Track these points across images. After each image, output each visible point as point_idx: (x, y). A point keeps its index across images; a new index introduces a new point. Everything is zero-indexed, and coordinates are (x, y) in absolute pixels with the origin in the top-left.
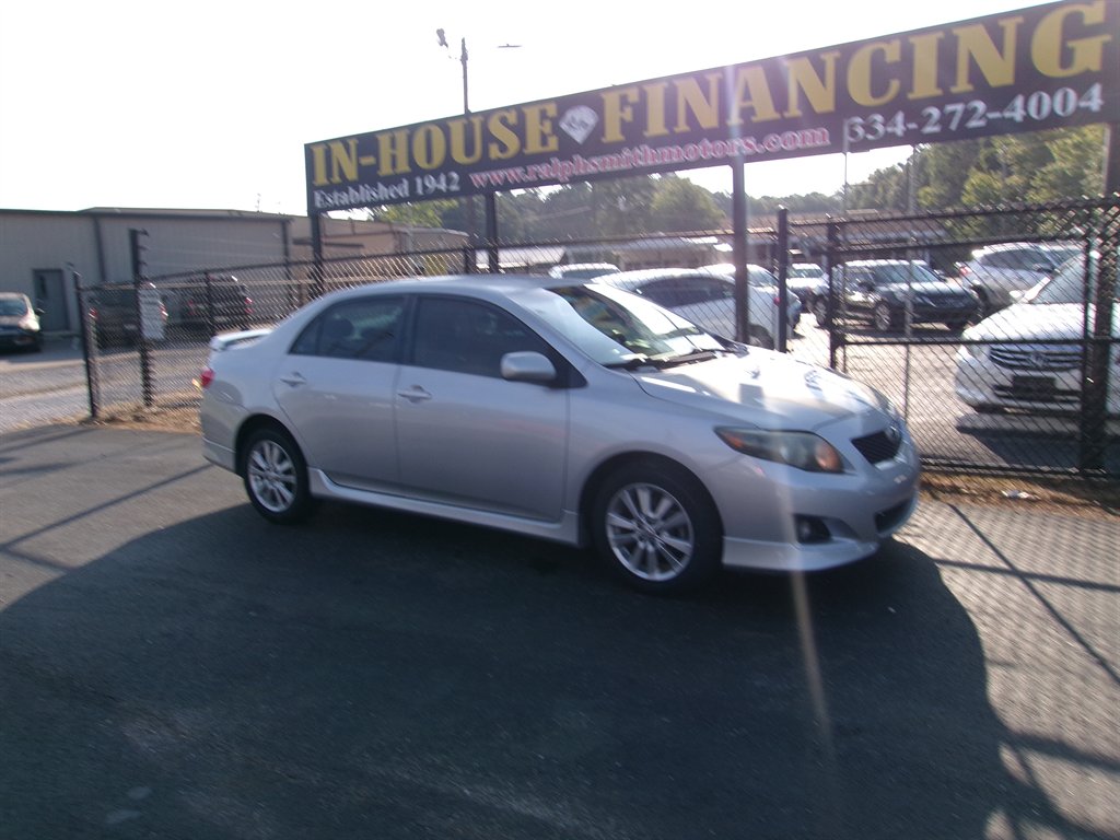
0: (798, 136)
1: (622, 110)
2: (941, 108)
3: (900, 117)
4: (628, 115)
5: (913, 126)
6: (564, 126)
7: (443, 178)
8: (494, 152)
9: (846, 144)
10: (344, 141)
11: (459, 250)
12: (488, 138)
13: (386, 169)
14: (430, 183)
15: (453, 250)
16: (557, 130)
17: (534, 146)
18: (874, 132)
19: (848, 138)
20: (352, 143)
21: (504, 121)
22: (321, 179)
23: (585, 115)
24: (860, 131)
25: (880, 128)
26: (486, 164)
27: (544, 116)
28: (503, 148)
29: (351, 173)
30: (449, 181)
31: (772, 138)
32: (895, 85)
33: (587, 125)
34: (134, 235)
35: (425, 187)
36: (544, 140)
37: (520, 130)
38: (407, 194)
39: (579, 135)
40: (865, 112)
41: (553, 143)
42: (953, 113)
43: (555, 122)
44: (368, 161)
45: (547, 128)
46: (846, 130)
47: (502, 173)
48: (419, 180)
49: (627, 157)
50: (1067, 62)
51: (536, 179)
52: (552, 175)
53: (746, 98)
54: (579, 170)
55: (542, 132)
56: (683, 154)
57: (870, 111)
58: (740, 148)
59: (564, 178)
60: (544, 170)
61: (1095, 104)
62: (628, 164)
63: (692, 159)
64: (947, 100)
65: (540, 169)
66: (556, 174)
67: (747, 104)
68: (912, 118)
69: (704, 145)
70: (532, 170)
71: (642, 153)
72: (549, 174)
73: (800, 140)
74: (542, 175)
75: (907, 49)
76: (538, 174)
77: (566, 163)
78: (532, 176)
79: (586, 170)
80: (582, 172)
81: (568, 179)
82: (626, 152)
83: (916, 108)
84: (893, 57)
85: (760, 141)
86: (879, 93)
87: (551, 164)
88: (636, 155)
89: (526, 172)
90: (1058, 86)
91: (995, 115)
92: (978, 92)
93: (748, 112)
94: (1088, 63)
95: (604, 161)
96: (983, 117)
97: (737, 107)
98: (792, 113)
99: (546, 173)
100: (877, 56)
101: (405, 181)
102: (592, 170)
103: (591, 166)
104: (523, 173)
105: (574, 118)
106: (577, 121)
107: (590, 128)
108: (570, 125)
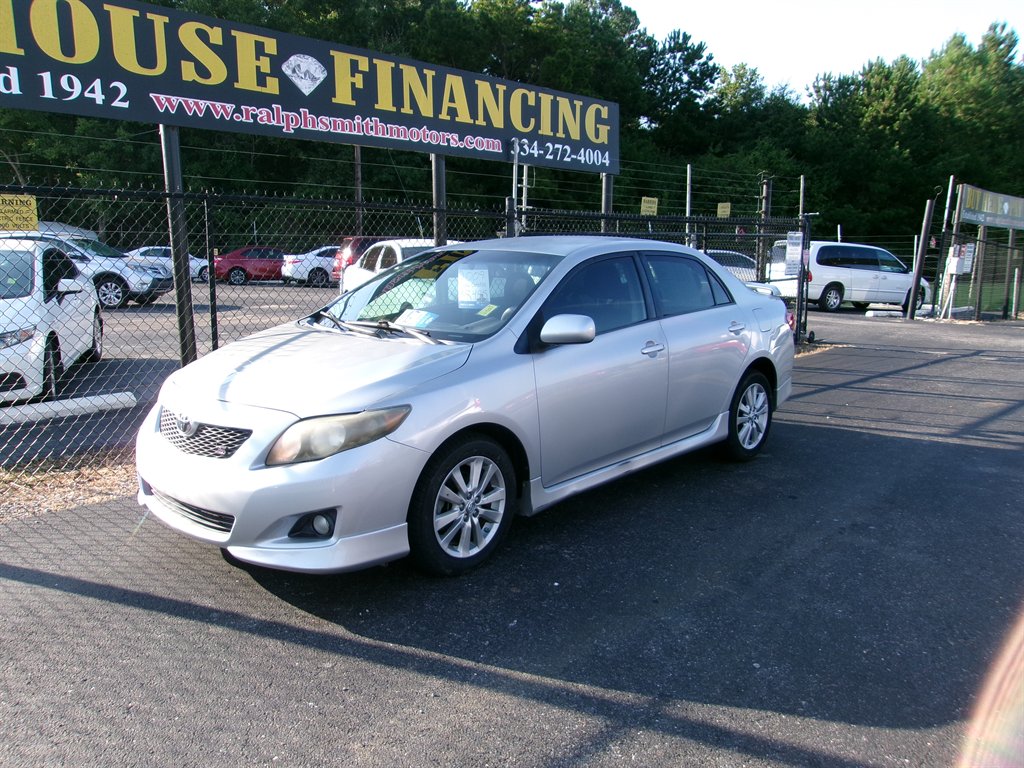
0: (484, 141)
1: (353, 76)
2: (553, 145)
3: (536, 144)
5: (542, 152)
7: (98, 83)
8: (188, 72)
12: (178, 51)
14: (71, 86)
16: (277, 71)
17: (248, 81)
18: (524, 150)
21: (202, 35)
23: (312, 67)
24: (518, 147)
25: (527, 150)
26: (175, 85)
27: (260, 49)
28: (203, 71)
30: (110, 92)
31: (469, 137)
32: (533, 122)
33: (316, 79)
35: (60, 92)
36: (261, 79)
37: (227, 55)
38: (18, 91)
39: (307, 87)
41: (273, 86)
42: (558, 149)
43: (276, 62)
45: (265, 65)
47: (203, 104)
48: (47, 77)
49: (358, 124)
50: (597, 136)
51: (252, 121)
52: (274, 123)
53: (452, 99)
54: (306, 125)
55: (258, 68)
56: (408, 134)
57: (521, 135)
58: (448, 140)
59: (288, 129)
60: (263, 114)
61: (607, 162)
62: (359, 131)
63: (415, 140)
64: (554, 140)
65: (257, 112)
66: (278, 122)
67: (452, 105)
68: (541, 146)
69: (424, 131)
70: (247, 110)
71: (373, 124)
72: (269, 120)
73: (485, 144)
74: (261, 119)
75: (538, 100)
76: (255, 117)
77: (292, 114)
78: (247, 118)
79: (314, 126)
80: (310, 128)
81: (293, 131)
82: (358, 119)
83: (543, 141)
84: (532, 102)
85: (461, 139)
86: (526, 124)
87: (272, 110)
88: (367, 124)
89: (238, 110)
90: (594, 147)
91: (573, 156)
92: (567, 140)
93: (453, 112)
94: (604, 138)
95: (335, 122)
96: (569, 157)
97: (446, 104)
98: (481, 122)
99: (265, 118)
100: (524, 98)
101: (14, 71)
102: (321, 128)
103: (320, 125)
104: (235, 111)
105: (299, 66)
106: (303, 69)
107: (318, 83)
108: (294, 71)
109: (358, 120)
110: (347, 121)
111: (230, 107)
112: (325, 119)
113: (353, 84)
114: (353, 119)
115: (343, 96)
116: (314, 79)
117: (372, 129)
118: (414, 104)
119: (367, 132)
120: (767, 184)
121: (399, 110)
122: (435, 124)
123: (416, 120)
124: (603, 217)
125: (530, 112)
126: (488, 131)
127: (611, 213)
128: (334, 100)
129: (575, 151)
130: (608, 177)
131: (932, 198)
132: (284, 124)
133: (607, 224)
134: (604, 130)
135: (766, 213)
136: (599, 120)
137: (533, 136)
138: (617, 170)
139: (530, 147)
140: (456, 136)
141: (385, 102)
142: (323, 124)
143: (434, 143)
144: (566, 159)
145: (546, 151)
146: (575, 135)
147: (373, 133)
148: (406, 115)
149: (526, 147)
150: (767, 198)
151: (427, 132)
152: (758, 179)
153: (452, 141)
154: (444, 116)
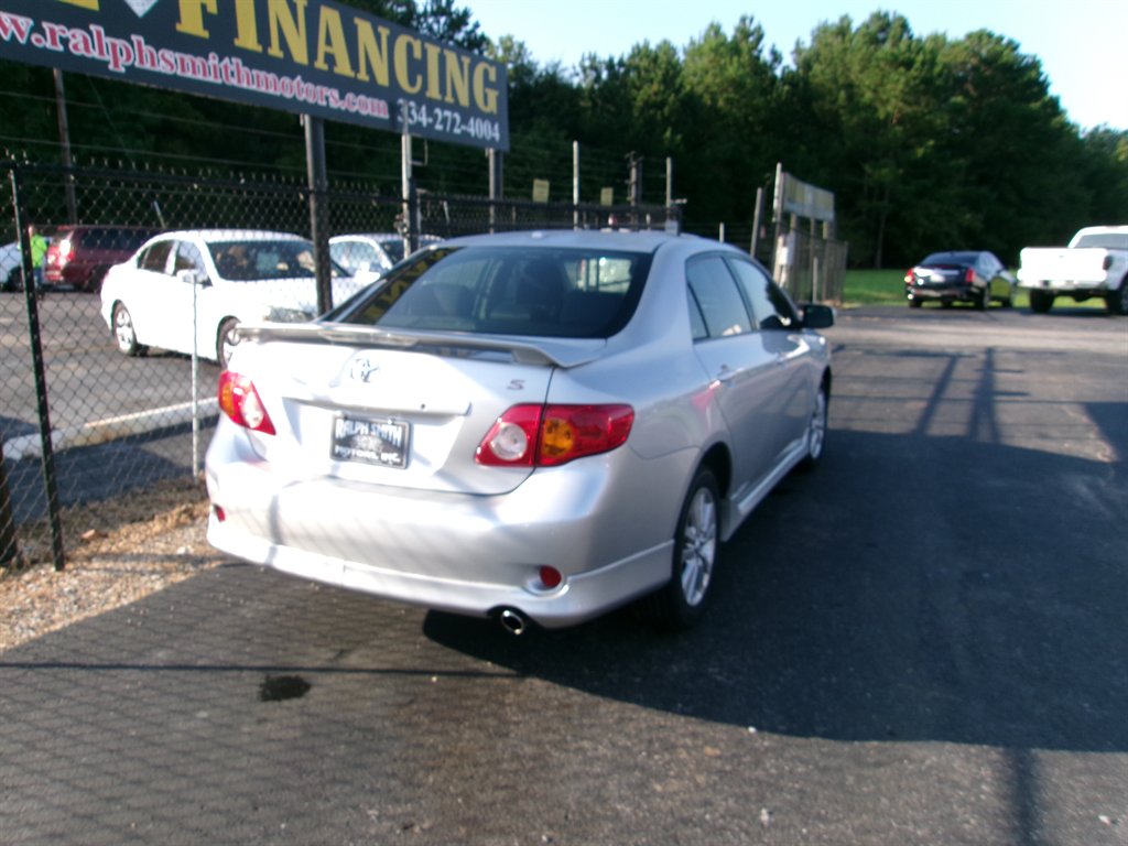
0: (368, 102)
2: (442, 111)
3: (424, 110)
4: (212, 5)
5: (431, 120)
9: (398, 123)
19: (399, 117)
24: (406, 114)
39: (139, 3)
42: (447, 117)
50: (486, 102)
51: (60, 48)
52: (95, 54)
53: (329, 42)
54: (141, 61)
56: (279, 85)
57: (409, 97)
58: (327, 99)
59: (116, 64)
60: (76, 37)
61: (497, 136)
62: (216, 77)
63: (288, 95)
64: (444, 106)
65: (69, 34)
66: (101, 52)
67: (329, 50)
68: (430, 113)
69: (298, 84)
70: (53, 32)
71: (232, 68)
72: (87, 49)
73: (370, 106)
74: (75, 47)
75: (424, 52)
76: (65, 42)
77: (120, 43)
78: (54, 42)
79: (153, 64)
80: (148, 66)
81: (123, 70)
82: (214, 58)
83: (431, 105)
84: (417, 54)
85: (342, 97)
86: (412, 82)
87: (90, 33)
88: (226, 67)
89: (37, 29)
90: (484, 116)
91: (464, 127)
92: (455, 107)
93: (330, 59)
94: (492, 107)
95: (182, 61)
96: (459, 127)
97: (322, 48)
98: (363, 76)
99: (81, 46)
100: (410, 48)
102: (162, 68)
103: (162, 62)
104: (33, 30)
109: (213, 60)
110: (199, 61)
111: (25, 23)
112: (169, 55)
113: (204, 7)
114: (207, 58)
115: (191, 23)
117: (233, 75)
118: (284, 45)
119: (227, 79)
120: (637, 167)
121: (265, 50)
122: (310, 74)
123: (285, 67)
124: (494, 203)
125: (417, 67)
126: (371, 89)
127: (501, 199)
128: (179, 28)
129: (465, 121)
130: (497, 154)
131: (763, 187)
132: (109, 58)
133: (497, 212)
134: (493, 95)
135: (636, 200)
136: (487, 83)
137: (421, 99)
138: (506, 147)
139: (418, 111)
140: (336, 93)
141: (247, 38)
142: (167, 62)
143: (311, 100)
144: (457, 131)
145: (435, 118)
146: (464, 101)
147: (234, 82)
148: (274, 59)
149: (414, 112)
150: (637, 183)
151: (302, 85)
152: (628, 161)
153: (331, 100)
154: (321, 64)
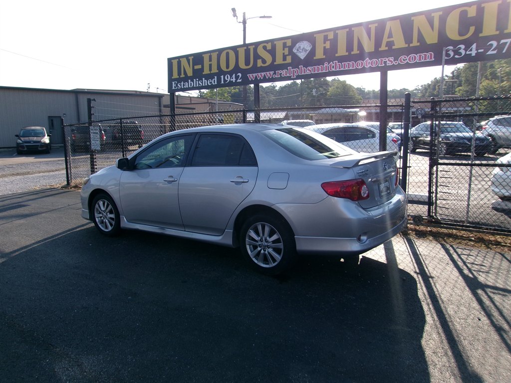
0: (417, 56)
1: (325, 43)
2: (498, 42)
3: (474, 46)
4: (328, 45)
5: (481, 51)
6: (295, 51)
7: (234, 75)
8: (260, 63)
9: (443, 61)
10: (187, 57)
11: (241, 111)
12: (257, 57)
13: (206, 71)
14: (228, 78)
15: (237, 111)
16: (291, 52)
17: (279, 60)
18: (460, 54)
19: (444, 58)
20: (191, 58)
21: (265, 48)
22: (175, 76)
23: (306, 46)
24: (452, 54)
25: (463, 52)
26: (255, 69)
27: (285, 45)
28: (264, 61)
29: (190, 73)
30: (237, 78)
31: (403, 57)
32: (472, 29)
33: (307, 50)
34: (89, 101)
35: (225, 81)
36: (284, 58)
37: (272, 52)
38: (216, 83)
39: (302, 56)
40: (455, 43)
41: (289, 60)
42: (505, 44)
43: (291, 48)
44: (198, 67)
45: (286, 51)
46: (444, 53)
47: (263, 74)
48: (222, 77)
49: (326, 66)
52: (288, 75)
53: (390, 36)
54: (301, 73)
55: (284, 53)
56: (355, 65)
57: (457, 43)
58: (385, 63)
60: (284, 72)
62: (326, 70)
63: (360, 68)
64: (500, 37)
65: (282, 72)
66: (290, 74)
67: (390, 39)
68: (482, 46)
69: (366, 61)
70: (278, 73)
71: (333, 65)
72: (286, 74)
73: (417, 58)
74: (283, 75)
75: (480, 10)
76: (280, 74)
77: (295, 70)
78: (278, 76)
79: (304, 73)
81: (295, 77)
83: (485, 41)
84: (473, 14)
85: (396, 59)
86: (464, 33)
87: (287, 70)
88: (331, 65)
89: (275, 73)
93: (390, 43)
95: (314, 68)
97: (385, 40)
98: (415, 44)
100: (463, 14)
101: (216, 77)
102: (308, 73)
103: (308, 71)
104: (274, 74)
105: (300, 47)
106: (301, 48)
107: (308, 52)
108: (298, 50)
109: (326, 64)
110: (320, 67)
111: (272, 73)
112: (310, 68)
113: (325, 47)
114: (323, 65)
115: (319, 55)
116: (306, 51)
117: (333, 67)
118: (360, 47)
119: (331, 69)
121: (350, 53)
122: (375, 54)
126: (422, 48)
128: (315, 58)
132: (292, 75)
137: (472, 40)
139: (467, 50)
140: (392, 59)
141: (342, 51)
145: (487, 49)
147: (334, 70)
148: (355, 55)
151: (369, 61)
153: (388, 62)
154: (383, 48)
